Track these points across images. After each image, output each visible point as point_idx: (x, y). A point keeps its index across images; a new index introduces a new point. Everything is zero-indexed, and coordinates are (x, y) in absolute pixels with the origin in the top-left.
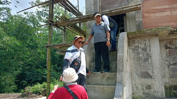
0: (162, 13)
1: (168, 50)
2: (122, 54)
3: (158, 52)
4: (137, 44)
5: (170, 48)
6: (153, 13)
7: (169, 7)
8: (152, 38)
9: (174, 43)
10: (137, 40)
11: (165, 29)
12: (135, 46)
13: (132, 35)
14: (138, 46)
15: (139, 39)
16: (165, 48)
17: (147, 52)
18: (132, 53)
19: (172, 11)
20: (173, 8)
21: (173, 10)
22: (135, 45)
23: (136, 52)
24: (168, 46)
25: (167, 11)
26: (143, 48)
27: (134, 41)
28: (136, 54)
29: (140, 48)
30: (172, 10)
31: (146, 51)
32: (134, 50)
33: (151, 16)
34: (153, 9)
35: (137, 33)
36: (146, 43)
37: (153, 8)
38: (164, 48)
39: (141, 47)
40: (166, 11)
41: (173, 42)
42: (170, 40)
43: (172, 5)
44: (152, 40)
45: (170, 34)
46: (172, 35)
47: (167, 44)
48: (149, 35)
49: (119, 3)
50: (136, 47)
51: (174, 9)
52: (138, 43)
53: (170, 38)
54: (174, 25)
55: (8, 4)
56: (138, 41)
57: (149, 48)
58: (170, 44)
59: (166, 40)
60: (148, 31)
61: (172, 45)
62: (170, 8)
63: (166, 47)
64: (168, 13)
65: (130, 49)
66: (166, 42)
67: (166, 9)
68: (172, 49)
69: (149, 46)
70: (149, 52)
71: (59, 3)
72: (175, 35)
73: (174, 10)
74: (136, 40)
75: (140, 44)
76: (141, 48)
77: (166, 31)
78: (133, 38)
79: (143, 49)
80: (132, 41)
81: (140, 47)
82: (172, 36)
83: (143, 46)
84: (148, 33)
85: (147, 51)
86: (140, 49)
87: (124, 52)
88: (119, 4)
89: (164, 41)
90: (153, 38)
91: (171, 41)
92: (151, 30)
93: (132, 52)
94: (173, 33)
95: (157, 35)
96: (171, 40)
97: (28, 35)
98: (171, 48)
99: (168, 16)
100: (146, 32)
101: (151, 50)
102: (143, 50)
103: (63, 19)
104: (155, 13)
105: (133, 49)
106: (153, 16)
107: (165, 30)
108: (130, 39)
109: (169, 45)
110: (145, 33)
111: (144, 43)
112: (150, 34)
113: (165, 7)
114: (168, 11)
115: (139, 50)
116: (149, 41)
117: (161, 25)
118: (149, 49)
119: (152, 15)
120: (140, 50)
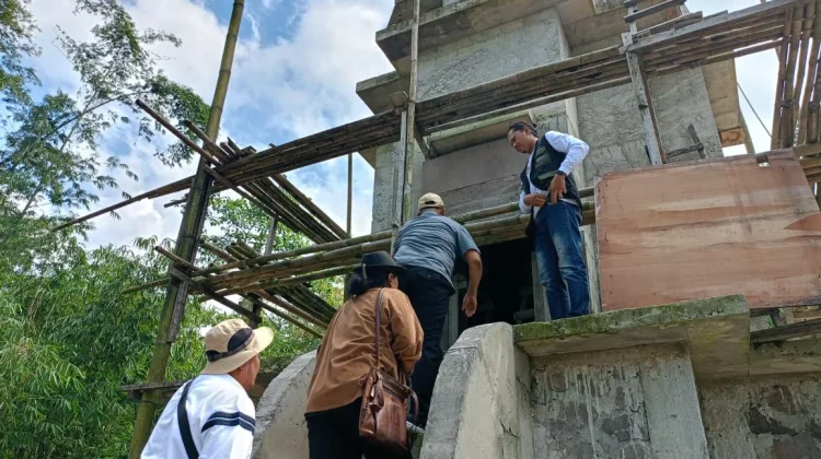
0: (699, 231)
1: (768, 440)
2: (448, 448)
3: (692, 447)
4: (573, 396)
5: (775, 428)
6: (654, 229)
7: (733, 204)
8: (655, 365)
9: (797, 400)
10: (576, 373)
11: (715, 314)
12: (562, 408)
13: (542, 338)
14: (583, 408)
15: (585, 368)
16: (748, 429)
17: (632, 443)
18: (549, 446)
19: (753, 223)
20: (755, 209)
21: (759, 219)
22: (566, 401)
23: (570, 445)
24: (763, 413)
25: (728, 222)
26: (606, 421)
27: (559, 377)
28: (568, 453)
29: (590, 420)
30: (752, 219)
31: (626, 437)
32: (560, 429)
33: (644, 243)
34: (652, 211)
35: (567, 332)
36: (626, 391)
37: (655, 207)
38: (745, 430)
39: (599, 410)
40: (721, 223)
41: (793, 393)
42: (773, 383)
43: (748, 192)
44: (653, 374)
45: (764, 346)
46: (775, 351)
47: (759, 405)
48: (637, 346)
49: (505, 189)
50: (570, 411)
51: (761, 214)
52: (583, 388)
53: (768, 367)
54: (765, 293)
55: (85, 202)
56: (580, 377)
57: (642, 423)
58: (775, 403)
59: (753, 382)
60: (624, 324)
61: (785, 411)
62: (739, 208)
63: (758, 425)
64: (733, 231)
65: (535, 420)
66: (753, 395)
67: (720, 210)
68: (793, 434)
69: (642, 411)
70: (643, 444)
71: (240, 187)
72: (794, 352)
73: (765, 218)
74: (570, 374)
75: (593, 394)
76: (600, 422)
77: (722, 324)
78: (553, 357)
79: (608, 427)
80: (548, 378)
81: (594, 411)
82: (773, 356)
83: (605, 408)
84: (627, 329)
85: (628, 439)
86: (591, 427)
87: (462, 434)
88: (505, 193)
89: (740, 389)
90: (661, 362)
91: (776, 387)
92: (641, 314)
93: (550, 441)
94: (778, 344)
95: (680, 348)
96: (777, 382)
97: (130, 341)
98: (786, 430)
99: (731, 244)
100: (613, 326)
101: (654, 433)
102: (610, 433)
103: (240, 258)
104: (665, 229)
105: (556, 425)
106: (653, 245)
107: (713, 319)
108: (540, 366)
109: (768, 412)
110: (606, 332)
111: (613, 392)
112: (641, 342)
113: (717, 205)
114: (733, 221)
115: (585, 431)
116: (641, 382)
117: (699, 289)
118: (642, 430)
119: (649, 239)
120: (592, 432)
